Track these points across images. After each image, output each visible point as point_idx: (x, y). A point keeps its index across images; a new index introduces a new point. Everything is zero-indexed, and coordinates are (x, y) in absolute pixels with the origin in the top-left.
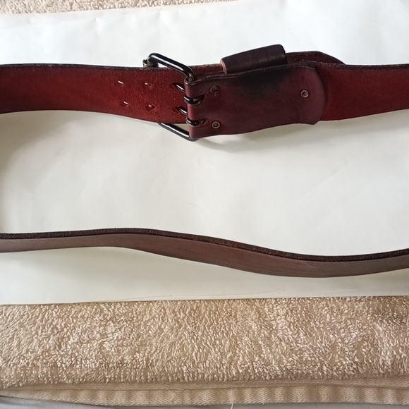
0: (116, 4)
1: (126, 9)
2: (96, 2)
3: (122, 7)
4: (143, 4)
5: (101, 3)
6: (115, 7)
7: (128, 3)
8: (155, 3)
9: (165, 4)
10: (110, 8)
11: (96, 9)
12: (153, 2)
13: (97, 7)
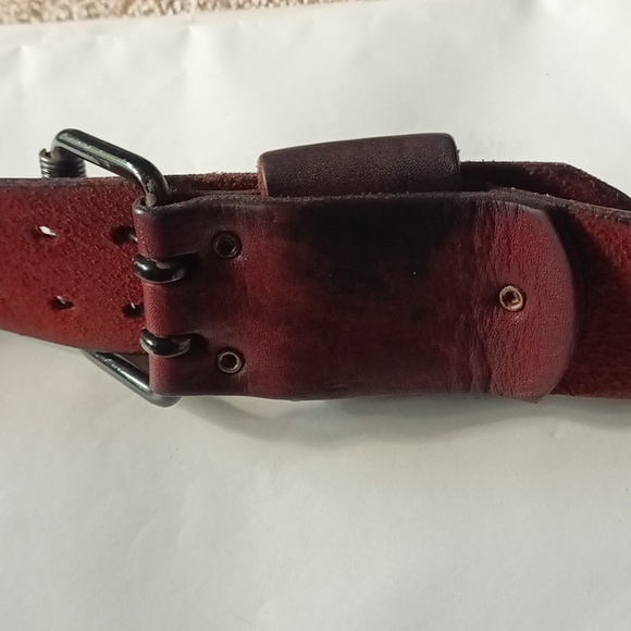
0: (75, 9)
1: (101, 21)
2: (24, 6)
3: (90, 16)
4: (145, 8)
5: (36, 7)
6: (70, 17)
7: (106, 6)
8: (177, 5)
9: (202, 7)
10: (59, 19)
11: (23, 21)
12: (171, 3)
13: (25, 16)
